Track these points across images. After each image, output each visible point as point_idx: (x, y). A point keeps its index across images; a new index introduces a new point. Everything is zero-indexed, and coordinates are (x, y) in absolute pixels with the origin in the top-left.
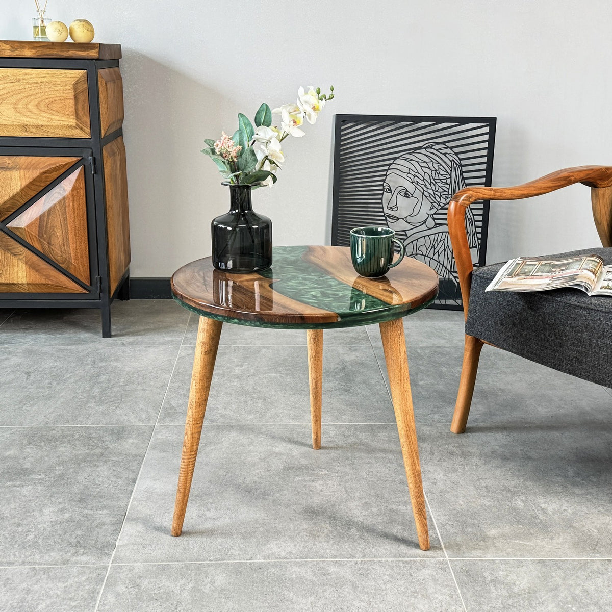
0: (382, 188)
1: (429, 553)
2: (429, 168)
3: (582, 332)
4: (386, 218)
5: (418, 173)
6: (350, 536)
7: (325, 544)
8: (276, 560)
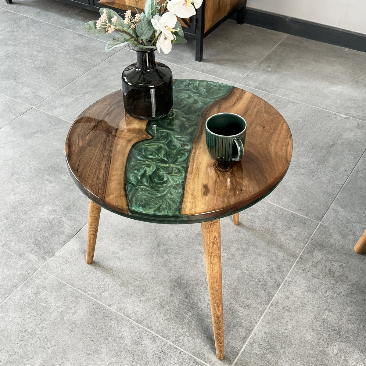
6: (183, 318)
7: (162, 316)
8: (123, 315)
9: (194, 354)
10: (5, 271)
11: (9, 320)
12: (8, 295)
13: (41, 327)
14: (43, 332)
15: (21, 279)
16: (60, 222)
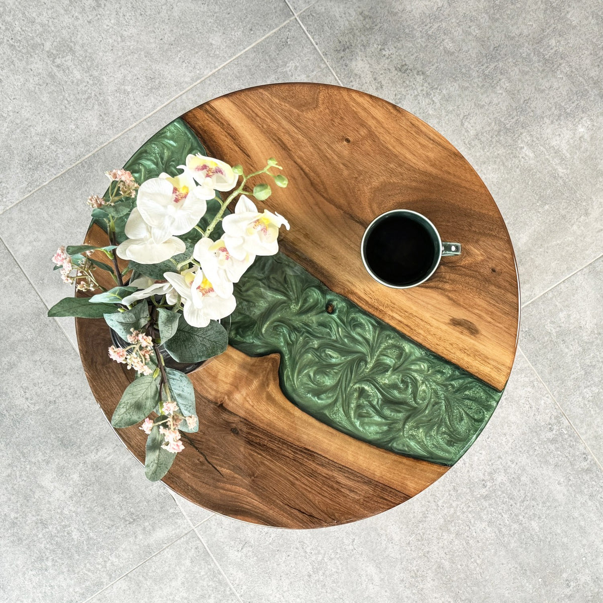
10: (174, 584)
11: (278, 596)
12: (228, 589)
13: (312, 551)
14: (322, 551)
15: (202, 563)
16: (96, 466)
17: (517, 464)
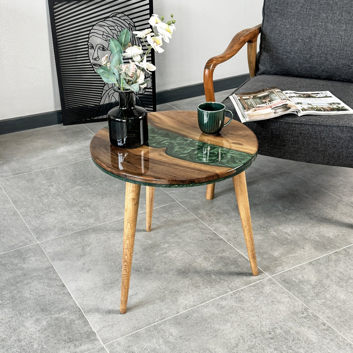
0: (87, 46)
1: (259, 277)
2: (116, 30)
3: (298, 137)
4: (92, 66)
5: (109, 34)
6: (214, 280)
7: (207, 289)
8: (192, 308)
9: (246, 285)
16: (57, 319)
17: (287, 326)
